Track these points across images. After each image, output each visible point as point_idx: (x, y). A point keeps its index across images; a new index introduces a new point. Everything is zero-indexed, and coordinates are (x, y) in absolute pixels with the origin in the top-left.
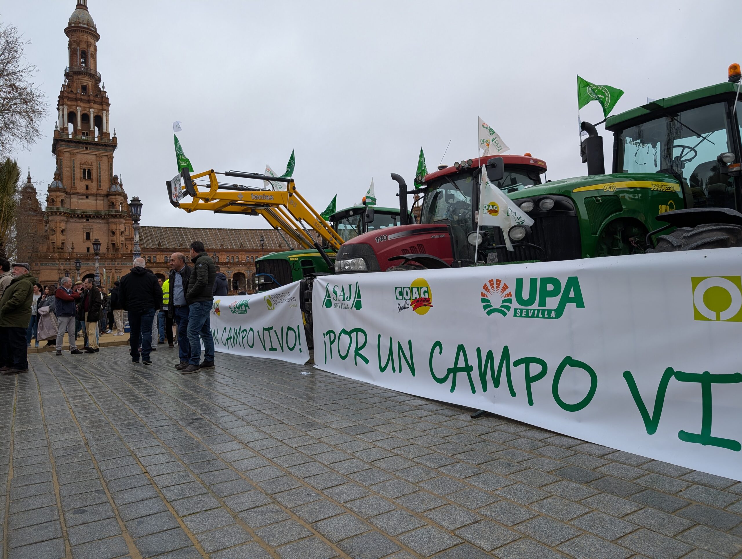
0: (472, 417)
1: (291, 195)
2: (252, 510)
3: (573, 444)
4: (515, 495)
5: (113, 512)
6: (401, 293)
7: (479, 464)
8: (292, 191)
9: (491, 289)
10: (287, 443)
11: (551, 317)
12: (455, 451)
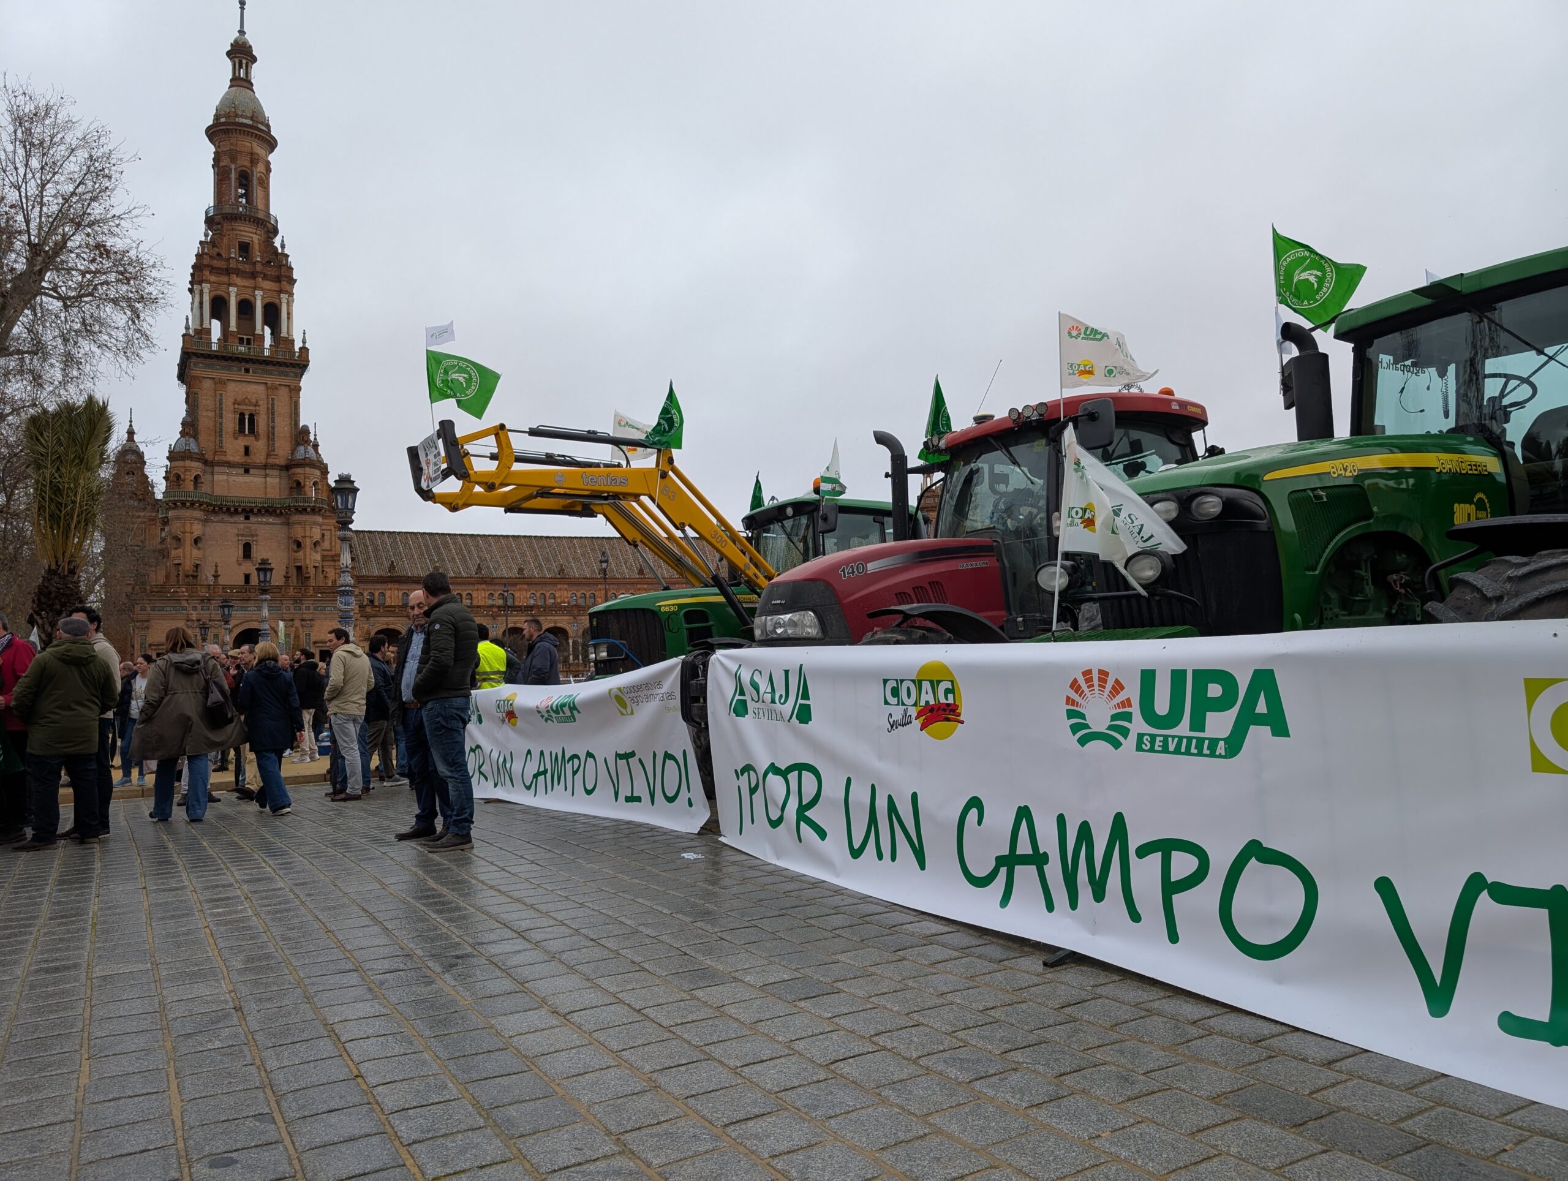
0: (1045, 964)
1: (664, 475)
2: (578, 1168)
3: (1265, 1032)
4: (1138, 1152)
5: (291, 1164)
6: (895, 692)
7: (1060, 1076)
8: (666, 468)
9: (1086, 690)
10: (652, 1016)
11: (1217, 753)
12: (1008, 1042)
